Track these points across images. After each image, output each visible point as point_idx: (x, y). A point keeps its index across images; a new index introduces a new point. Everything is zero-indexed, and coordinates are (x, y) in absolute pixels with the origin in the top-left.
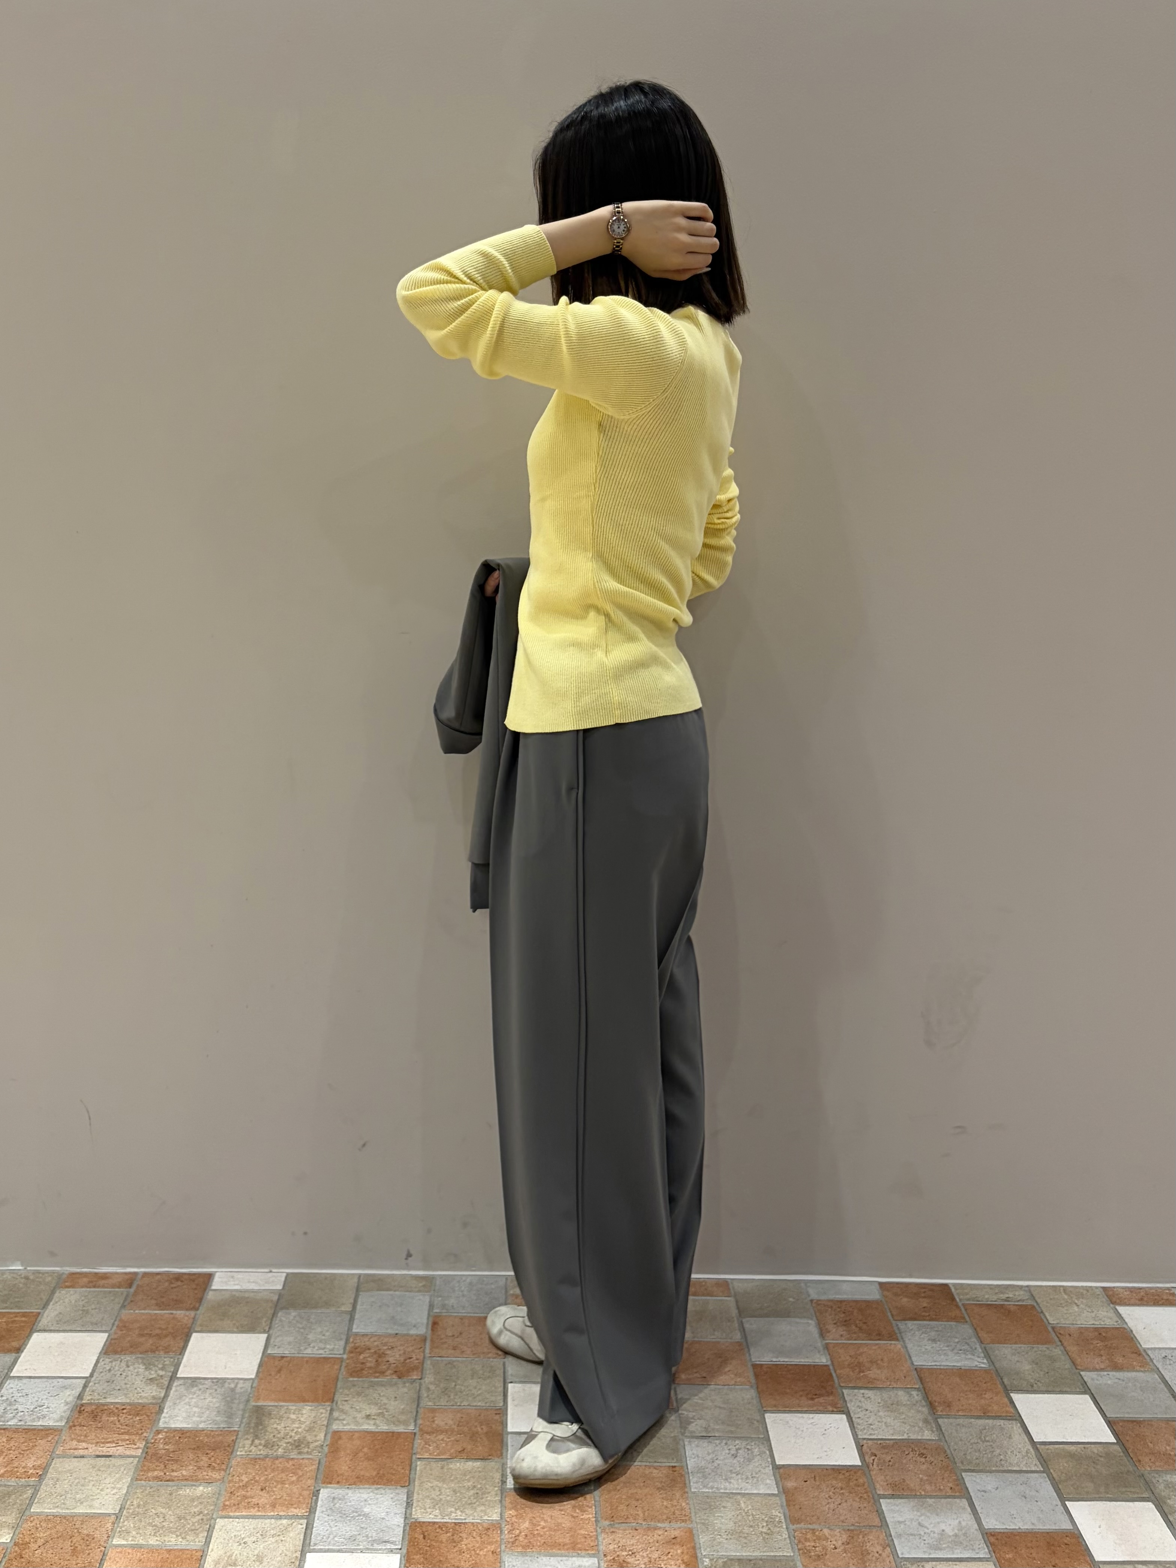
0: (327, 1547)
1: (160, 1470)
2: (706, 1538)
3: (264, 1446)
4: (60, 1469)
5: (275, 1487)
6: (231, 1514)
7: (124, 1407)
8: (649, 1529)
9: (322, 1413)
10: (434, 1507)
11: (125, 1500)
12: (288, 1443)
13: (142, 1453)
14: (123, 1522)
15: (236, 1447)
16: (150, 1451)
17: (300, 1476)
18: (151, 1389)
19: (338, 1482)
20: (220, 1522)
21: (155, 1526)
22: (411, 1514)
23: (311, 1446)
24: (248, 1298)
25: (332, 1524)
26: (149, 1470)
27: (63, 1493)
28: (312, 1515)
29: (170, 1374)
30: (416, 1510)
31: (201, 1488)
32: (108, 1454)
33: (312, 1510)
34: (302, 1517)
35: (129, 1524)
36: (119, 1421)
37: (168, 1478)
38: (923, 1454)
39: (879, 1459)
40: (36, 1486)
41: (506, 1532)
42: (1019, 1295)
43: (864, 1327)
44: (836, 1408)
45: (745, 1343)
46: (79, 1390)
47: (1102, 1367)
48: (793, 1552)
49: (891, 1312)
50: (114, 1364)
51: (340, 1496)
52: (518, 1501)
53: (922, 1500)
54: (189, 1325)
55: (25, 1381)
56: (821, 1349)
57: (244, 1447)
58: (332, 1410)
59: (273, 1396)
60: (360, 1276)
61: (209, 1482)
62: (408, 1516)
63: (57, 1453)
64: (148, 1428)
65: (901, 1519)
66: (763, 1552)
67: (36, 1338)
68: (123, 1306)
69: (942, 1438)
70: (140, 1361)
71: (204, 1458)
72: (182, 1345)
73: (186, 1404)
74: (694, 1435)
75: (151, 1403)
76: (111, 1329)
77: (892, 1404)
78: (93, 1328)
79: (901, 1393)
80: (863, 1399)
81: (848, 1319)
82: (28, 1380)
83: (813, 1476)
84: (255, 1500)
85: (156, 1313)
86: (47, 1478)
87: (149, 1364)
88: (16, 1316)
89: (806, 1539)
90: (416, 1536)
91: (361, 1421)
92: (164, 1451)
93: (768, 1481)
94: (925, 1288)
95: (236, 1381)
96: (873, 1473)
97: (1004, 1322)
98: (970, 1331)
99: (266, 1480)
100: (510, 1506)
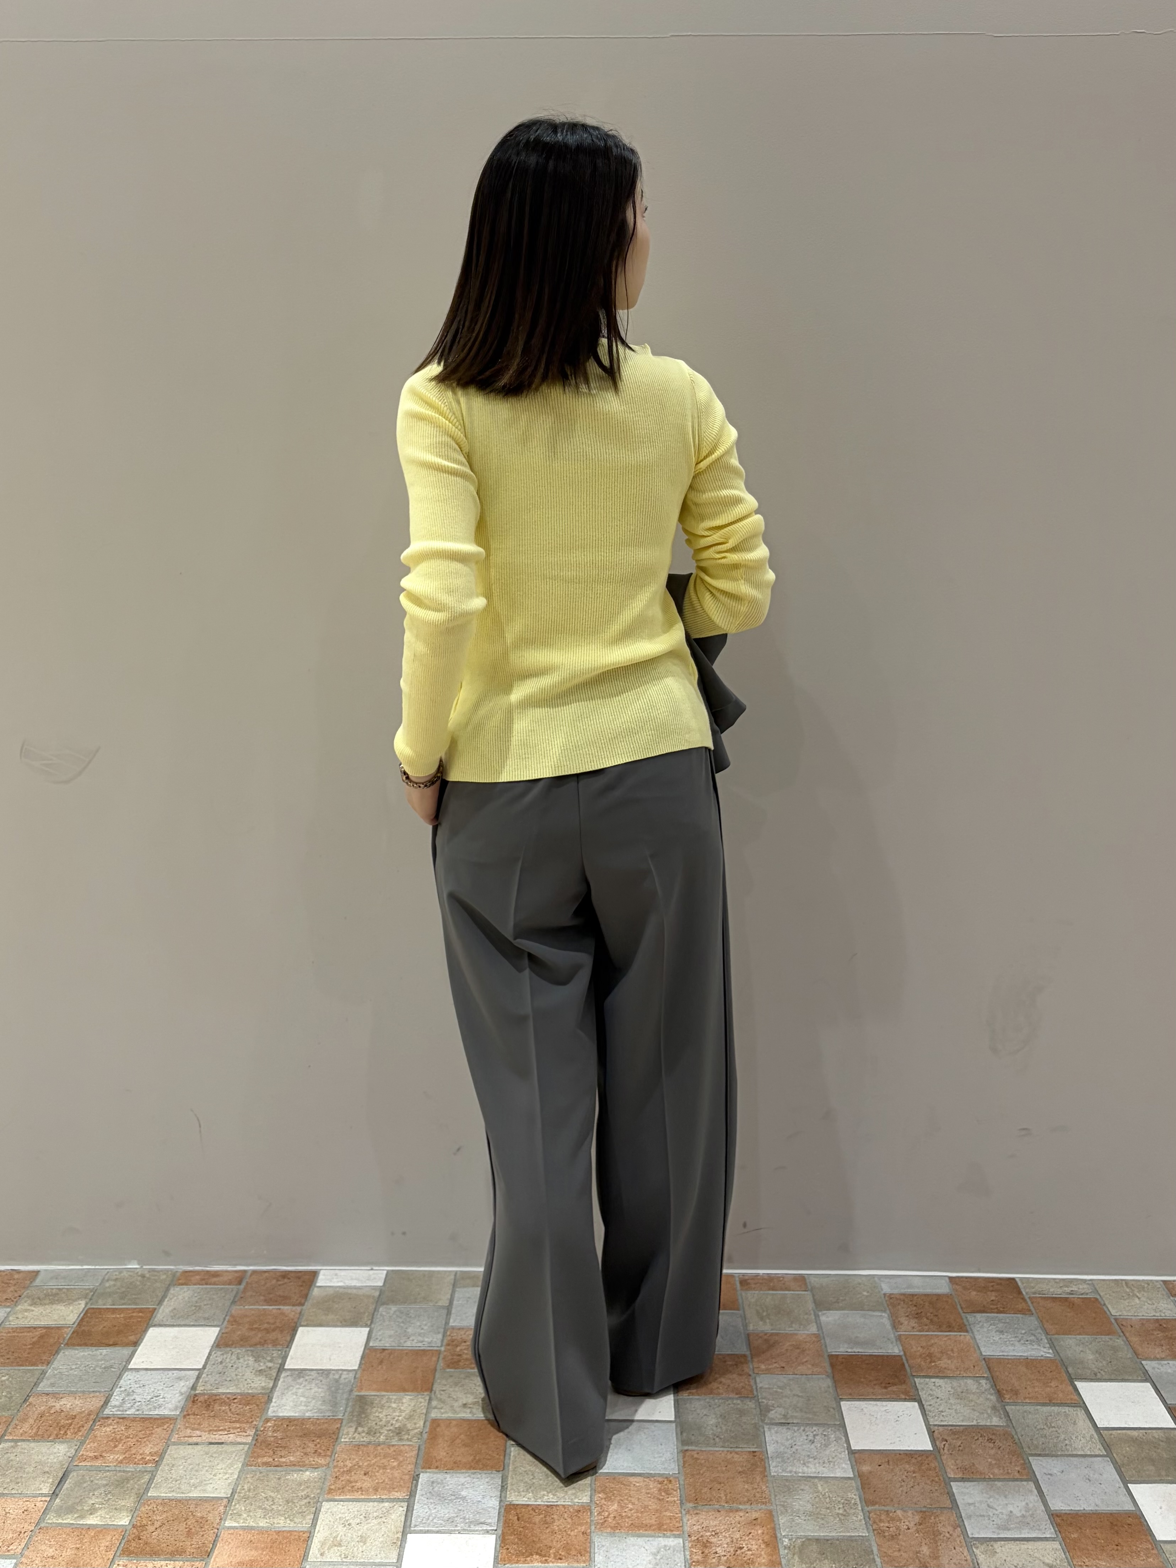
0: (427, 1529)
1: (269, 1456)
2: (785, 1519)
3: (367, 1433)
4: (175, 1456)
5: (378, 1472)
6: (337, 1498)
7: (234, 1397)
8: (731, 1510)
9: (421, 1403)
10: (527, 1490)
11: (236, 1485)
12: (390, 1430)
13: (253, 1440)
14: (235, 1505)
15: (341, 1434)
16: (260, 1439)
17: (401, 1462)
18: (260, 1380)
19: (437, 1468)
20: (326, 1506)
21: (265, 1509)
22: (506, 1497)
23: (412, 1433)
24: (350, 1294)
25: (431, 1506)
26: (258, 1456)
27: (178, 1478)
28: (412, 1499)
29: (278, 1366)
30: (511, 1493)
31: (308, 1473)
32: (220, 1441)
33: (412, 1494)
34: (403, 1500)
35: (241, 1507)
36: (230, 1410)
37: (277, 1463)
38: (991, 1439)
39: (950, 1445)
40: (153, 1471)
41: (596, 1514)
42: (1084, 1289)
43: (935, 1319)
44: (909, 1396)
45: (821, 1335)
46: (192, 1381)
47: (1163, 1356)
48: (868, 1533)
49: (960, 1305)
50: (225, 1356)
51: (439, 1480)
52: (607, 1485)
53: (990, 1483)
54: (296, 1320)
55: (142, 1373)
56: (894, 1340)
57: (348, 1435)
58: (430, 1400)
59: (375, 1386)
60: (456, 1272)
61: (315, 1467)
62: (503, 1499)
63: (173, 1440)
64: (258, 1417)
65: (971, 1501)
66: (840, 1532)
67: (152, 1332)
68: (234, 1302)
69: (1010, 1424)
70: (250, 1354)
71: (310, 1445)
72: (288, 1338)
73: (293, 1394)
74: (774, 1421)
75: (261, 1393)
76: (222, 1324)
77: (962, 1392)
78: (206, 1323)
79: (969, 1381)
80: (934, 1388)
81: (920, 1311)
82: (144, 1372)
83: (887, 1460)
84: (359, 1484)
85: (264, 1309)
86: (163, 1465)
87: (259, 1357)
88: (134, 1312)
89: (881, 1520)
90: (511, 1517)
91: (458, 1409)
92: (272, 1439)
93: (844, 1465)
94: (992, 1282)
95: (340, 1372)
96: (944, 1458)
97: (1069, 1314)
98: (1036, 1323)
99: (369, 1465)
100: (599, 1489)
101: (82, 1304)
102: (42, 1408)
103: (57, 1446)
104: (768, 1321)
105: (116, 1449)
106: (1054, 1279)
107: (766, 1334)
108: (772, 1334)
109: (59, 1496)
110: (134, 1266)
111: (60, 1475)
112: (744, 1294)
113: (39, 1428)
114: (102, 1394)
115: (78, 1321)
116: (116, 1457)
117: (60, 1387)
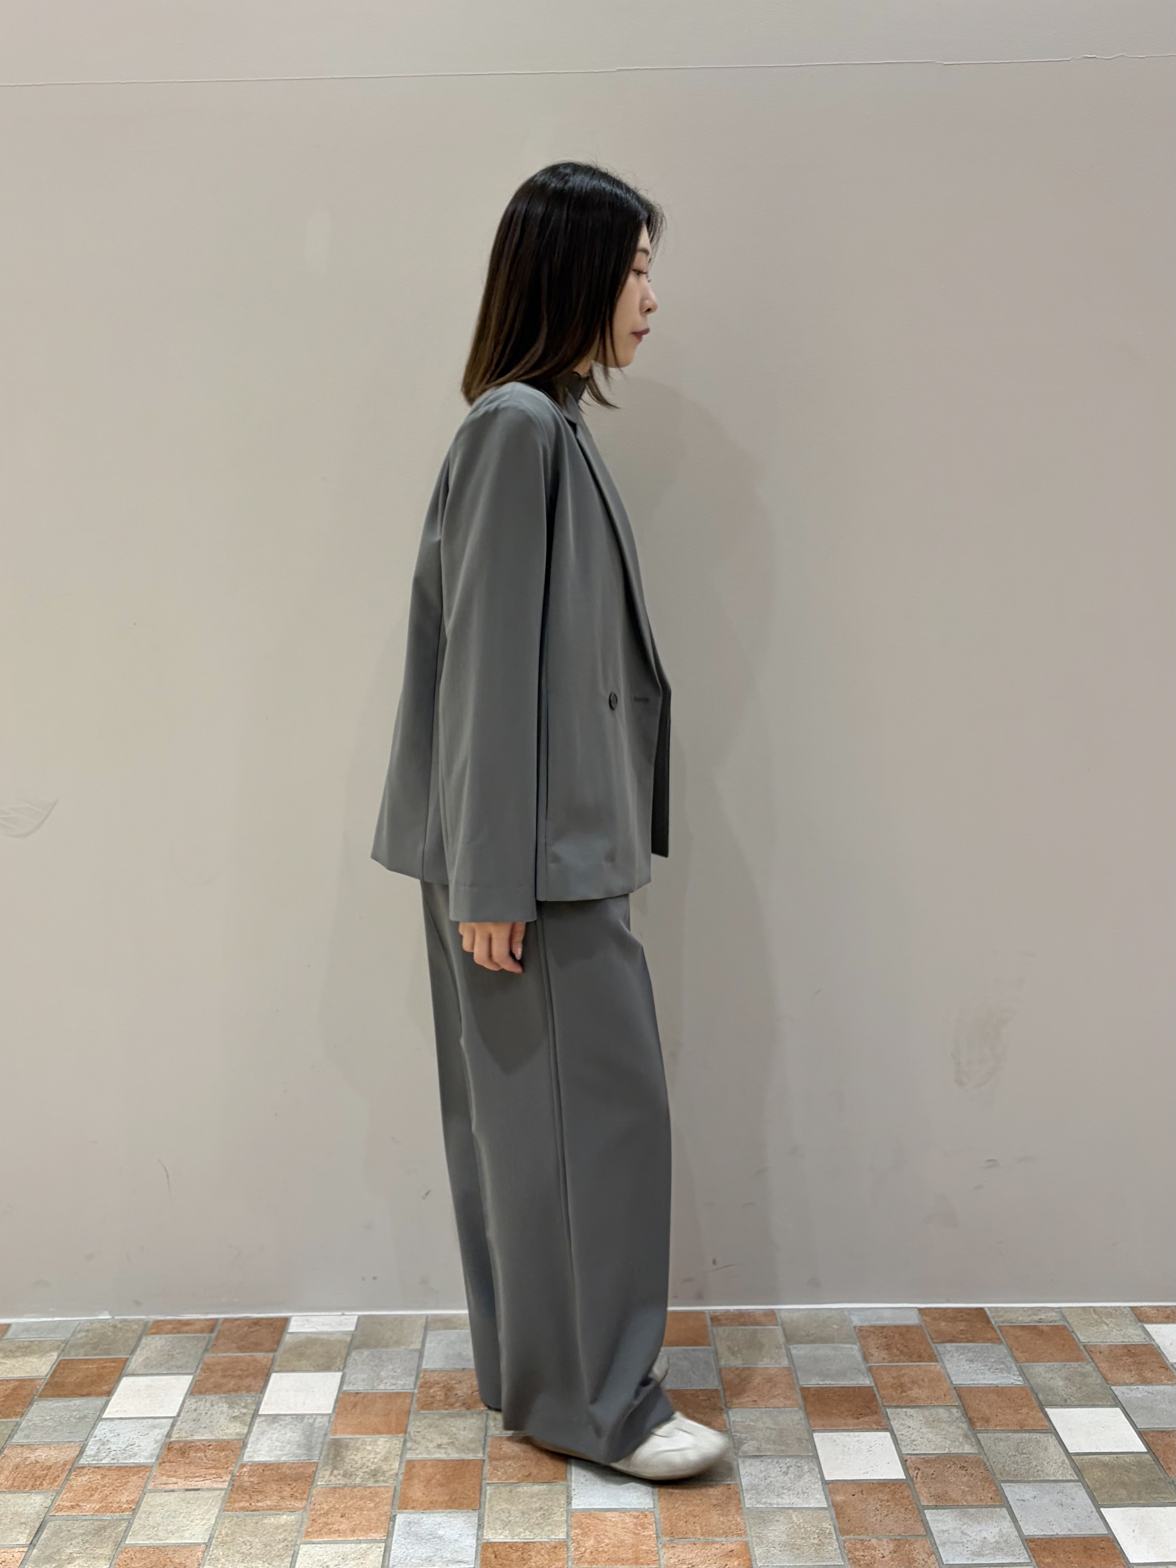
1: (246, 1501)
2: (761, 1550)
3: (343, 1476)
4: (152, 1503)
5: (355, 1513)
6: (314, 1540)
7: (209, 1444)
8: (707, 1543)
9: (396, 1444)
10: (504, 1528)
11: (214, 1530)
12: (366, 1472)
13: (229, 1485)
14: (213, 1551)
15: (316, 1478)
16: (236, 1484)
17: (378, 1503)
18: (234, 1426)
19: (413, 1508)
20: (303, 1548)
21: (243, 1553)
22: (482, 1535)
23: (387, 1475)
24: (323, 1340)
25: (408, 1547)
26: (235, 1501)
27: (156, 1525)
28: (390, 1539)
29: (252, 1412)
30: (488, 1532)
31: (285, 1517)
32: (196, 1487)
33: (389, 1534)
34: (380, 1541)
35: (218, 1552)
36: (206, 1456)
37: (254, 1508)
38: (964, 1467)
39: (923, 1473)
40: (130, 1519)
41: (573, 1550)
42: (1051, 1316)
43: (905, 1350)
44: (881, 1426)
45: (793, 1368)
46: (167, 1429)
47: (1132, 1382)
48: (844, 1562)
49: (930, 1335)
50: (199, 1403)
51: (416, 1520)
52: (583, 1520)
53: (964, 1510)
54: (268, 1366)
55: (117, 1422)
56: (865, 1371)
57: (324, 1478)
58: (405, 1441)
59: (350, 1430)
60: (427, 1316)
61: (292, 1511)
62: (479, 1537)
63: (149, 1488)
64: (234, 1462)
65: (945, 1528)
66: (816, 1562)
67: (125, 1381)
68: (206, 1350)
69: (983, 1452)
70: (224, 1400)
71: (286, 1489)
72: (262, 1384)
73: (268, 1439)
74: (747, 1454)
75: (236, 1439)
76: (195, 1372)
77: (934, 1421)
78: (178, 1371)
79: (941, 1411)
80: (905, 1417)
81: (890, 1343)
82: (119, 1421)
83: (860, 1490)
84: (336, 1527)
85: (237, 1356)
86: (140, 1512)
87: (232, 1403)
88: (106, 1362)
89: (856, 1548)
90: (488, 1555)
91: (433, 1450)
92: (248, 1484)
93: (818, 1496)
94: (961, 1312)
95: (315, 1416)
96: (917, 1486)
97: (1037, 1342)
98: (1006, 1351)
99: (346, 1508)
100: (575, 1525)
101: (55, 1355)
102: (18, 1459)
103: (33, 1496)
104: (739, 1356)
105: (92, 1498)
106: (1022, 1308)
107: (737, 1369)
108: (744, 1369)
109: (37, 1546)
110: (106, 1316)
111: (37, 1525)
112: (715, 1331)
113: (14, 1480)
114: (77, 1444)
115: (51, 1372)
116: (93, 1506)
117: (35, 1438)
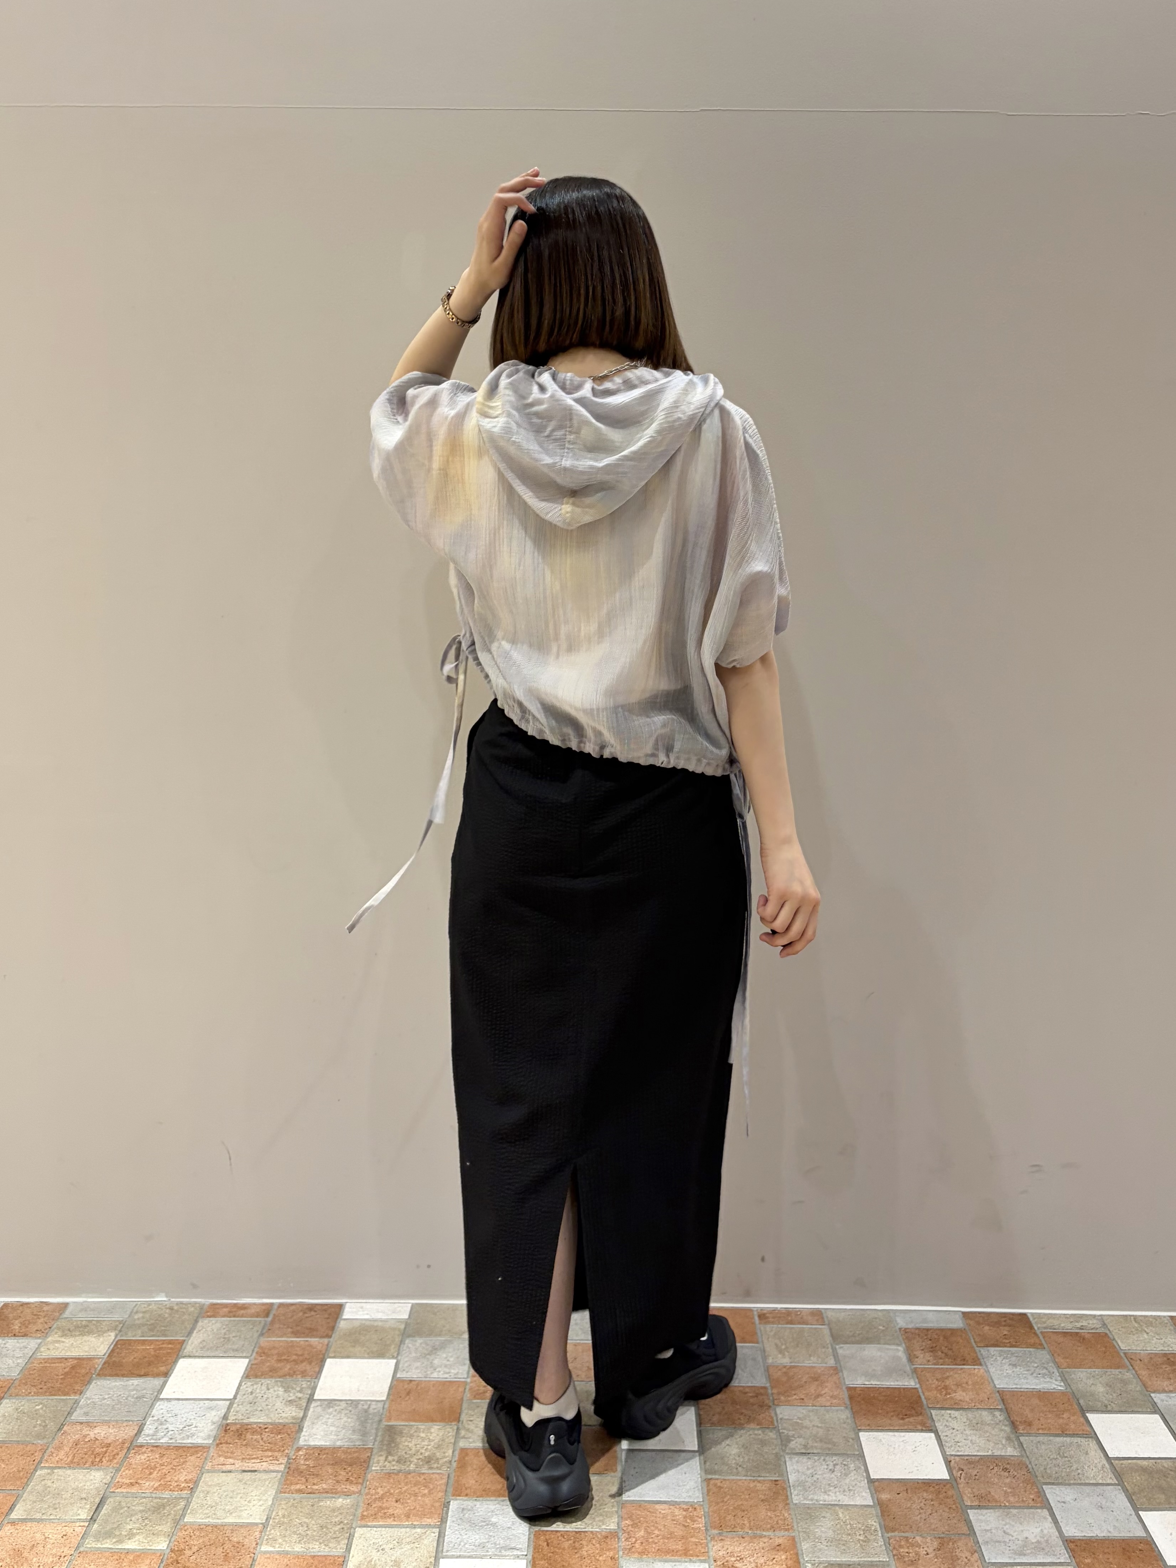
0: (458, 1554)
1: (302, 1484)
2: (808, 1545)
3: (397, 1462)
4: (210, 1483)
5: (409, 1499)
6: (369, 1524)
7: (266, 1426)
8: (755, 1536)
9: (449, 1433)
11: (271, 1510)
12: (419, 1459)
13: (285, 1468)
14: (270, 1531)
15: (371, 1463)
16: (293, 1466)
17: (432, 1489)
18: (290, 1410)
19: (467, 1495)
20: (359, 1531)
21: (300, 1534)
23: (441, 1462)
24: (377, 1326)
25: (462, 1533)
26: (292, 1484)
27: (214, 1504)
28: (444, 1525)
29: (308, 1396)
31: (340, 1500)
32: (253, 1469)
33: (443, 1520)
34: (434, 1527)
35: (276, 1533)
36: (262, 1439)
37: (310, 1491)
38: (1006, 1469)
39: (966, 1474)
40: (189, 1498)
41: (622, 1540)
43: (949, 1353)
44: (925, 1427)
45: (839, 1368)
46: (224, 1411)
47: (1171, 1389)
48: (889, 1558)
49: (974, 1339)
50: (255, 1387)
51: (469, 1508)
52: (634, 1512)
53: (1006, 1510)
54: (324, 1352)
55: (174, 1402)
56: (910, 1373)
57: (378, 1463)
58: (458, 1429)
59: (403, 1417)
61: (347, 1494)
63: (207, 1468)
64: (290, 1446)
65: (987, 1528)
66: (864, 1559)
67: (182, 1363)
68: (261, 1334)
69: (1025, 1455)
70: (279, 1384)
71: (342, 1473)
72: (317, 1369)
73: (323, 1424)
74: (796, 1451)
75: (291, 1423)
76: (251, 1355)
77: (977, 1424)
78: (235, 1353)
79: (984, 1413)
80: (950, 1419)
81: (934, 1345)
82: (176, 1399)
83: (905, 1489)
84: (391, 1511)
85: (292, 1341)
86: (198, 1491)
87: (288, 1387)
88: (162, 1343)
89: (900, 1545)
90: (540, 1542)
92: (305, 1464)
93: (863, 1494)
94: (1005, 1317)
95: (369, 1403)
96: (961, 1486)
97: (1081, 1349)
98: (1047, 1356)
99: (401, 1493)
100: (626, 1516)
101: (112, 1335)
102: (77, 1436)
103: (93, 1473)
104: (787, 1354)
105: (151, 1476)
106: (1066, 1315)
107: (785, 1367)
108: (791, 1367)
109: (97, 1521)
110: (161, 1297)
111: (97, 1500)
112: (762, 1328)
113: (74, 1456)
114: (135, 1423)
115: (109, 1352)
116: (152, 1484)
117: (94, 1416)
